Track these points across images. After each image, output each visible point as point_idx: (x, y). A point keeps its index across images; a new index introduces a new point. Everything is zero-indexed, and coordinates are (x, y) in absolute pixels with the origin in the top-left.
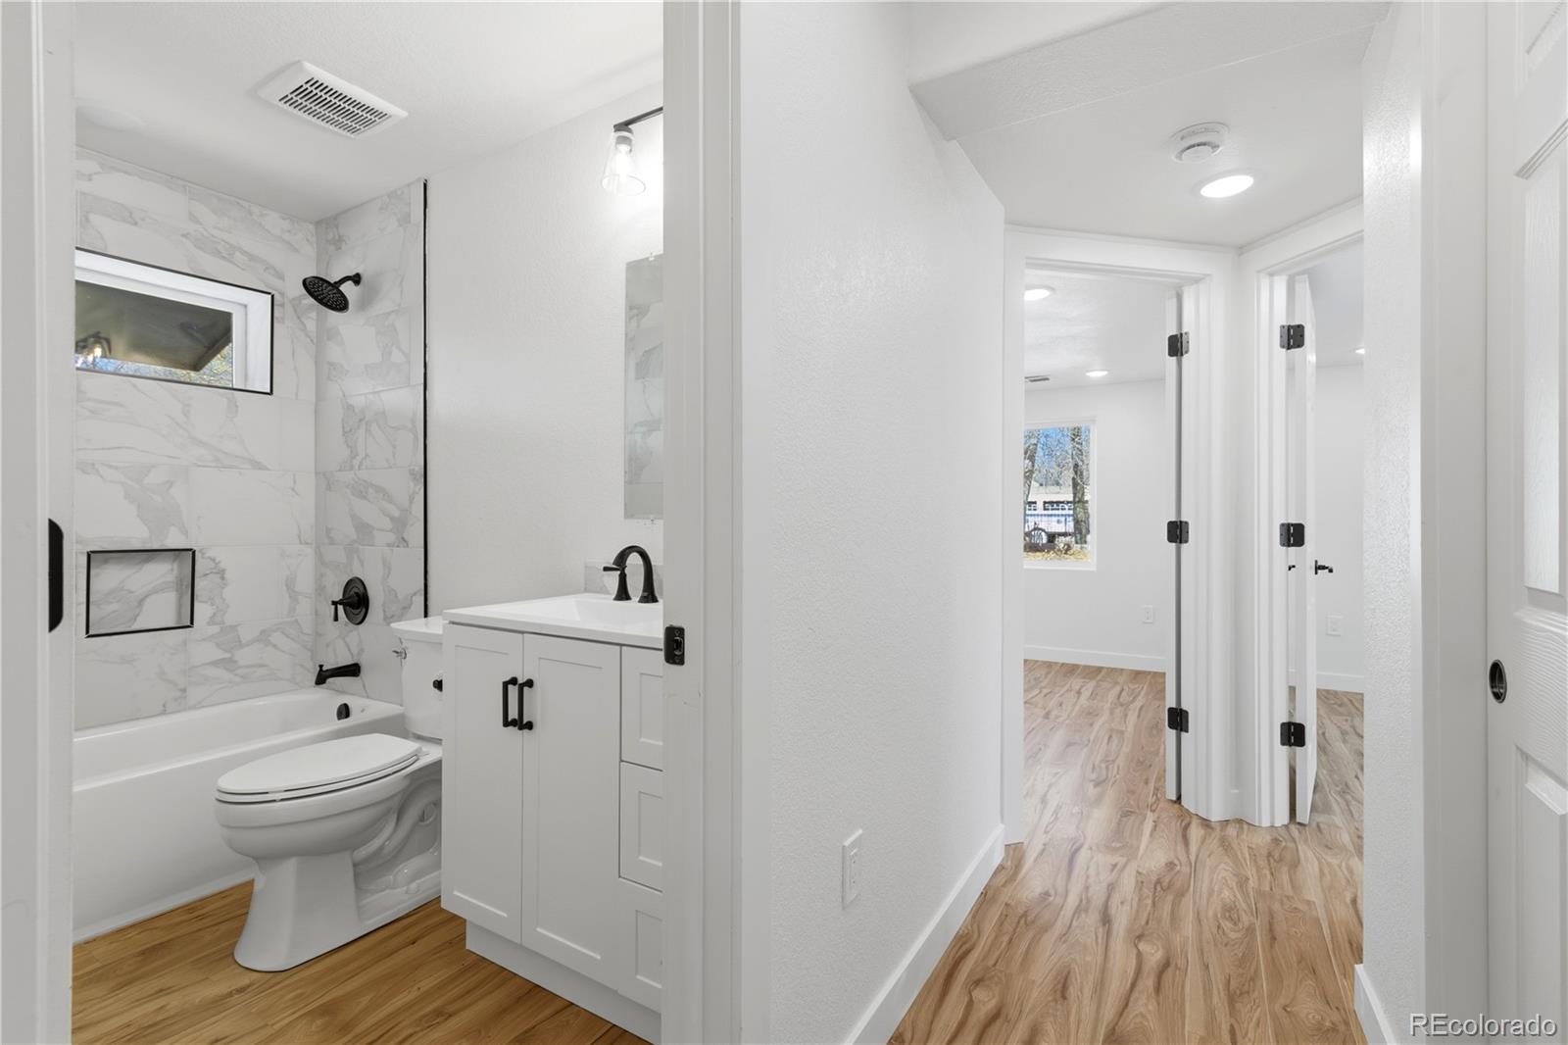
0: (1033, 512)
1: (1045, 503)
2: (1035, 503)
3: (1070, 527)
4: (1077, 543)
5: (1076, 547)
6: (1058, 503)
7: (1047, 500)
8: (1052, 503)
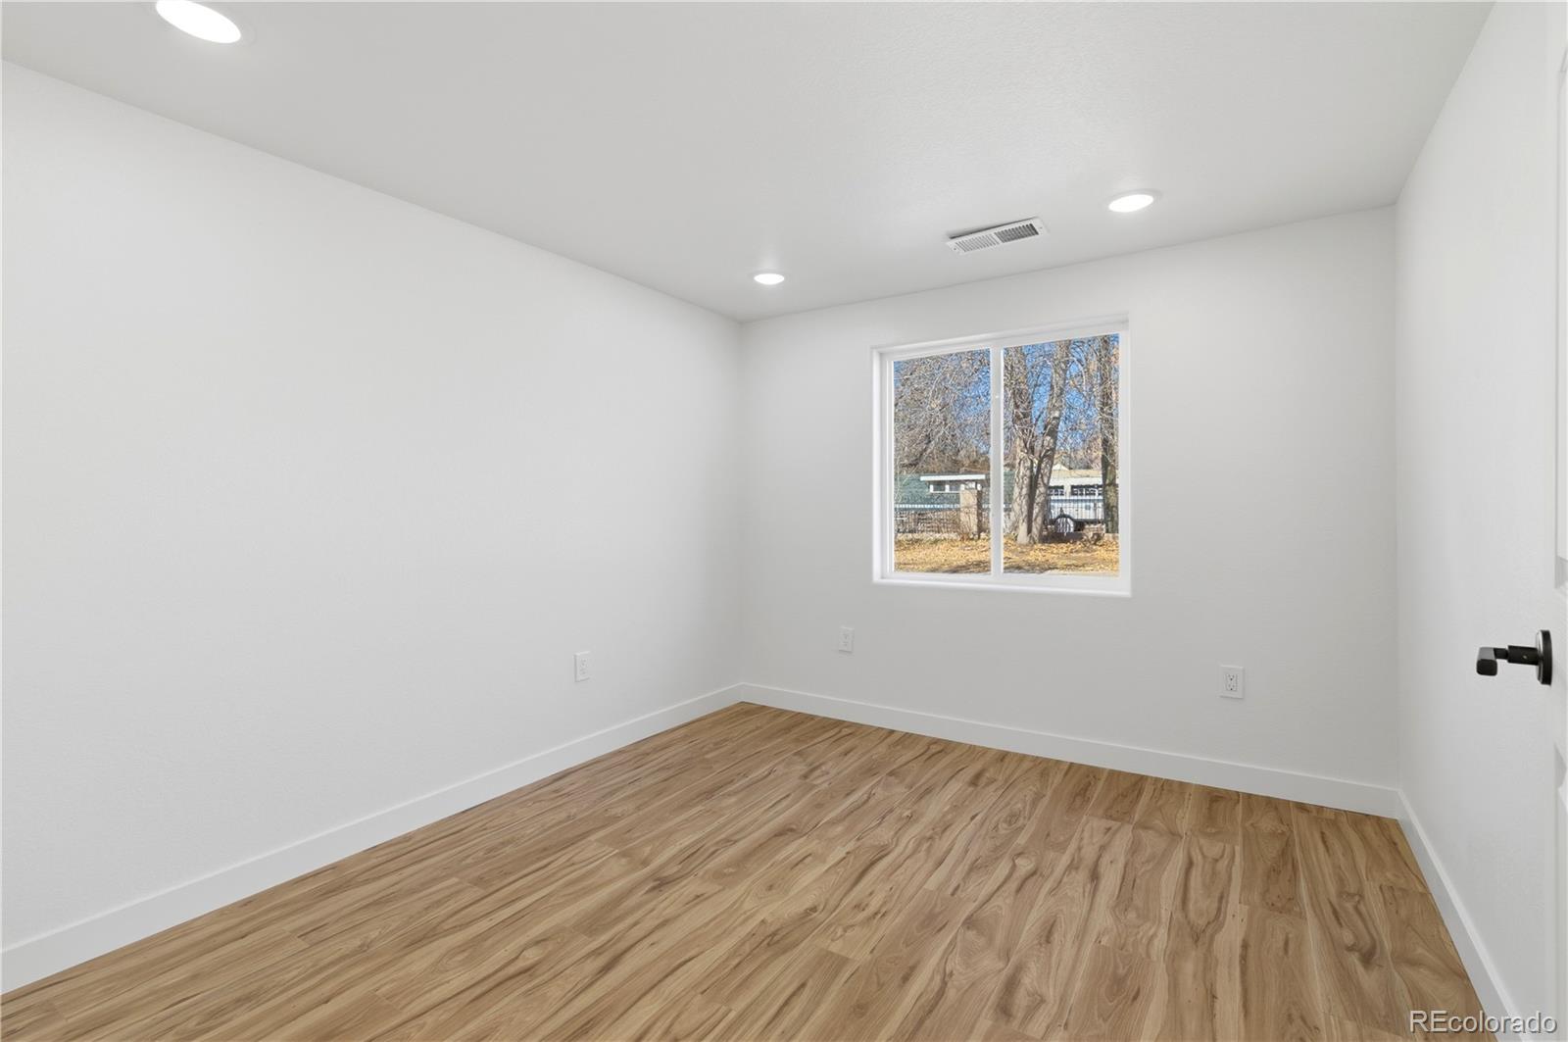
0: (1060, 498)
1: (1073, 487)
2: (1062, 487)
3: (1100, 515)
4: (1107, 532)
5: (1107, 537)
6: (1087, 487)
7: (1075, 484)
8: (1080, 487)
